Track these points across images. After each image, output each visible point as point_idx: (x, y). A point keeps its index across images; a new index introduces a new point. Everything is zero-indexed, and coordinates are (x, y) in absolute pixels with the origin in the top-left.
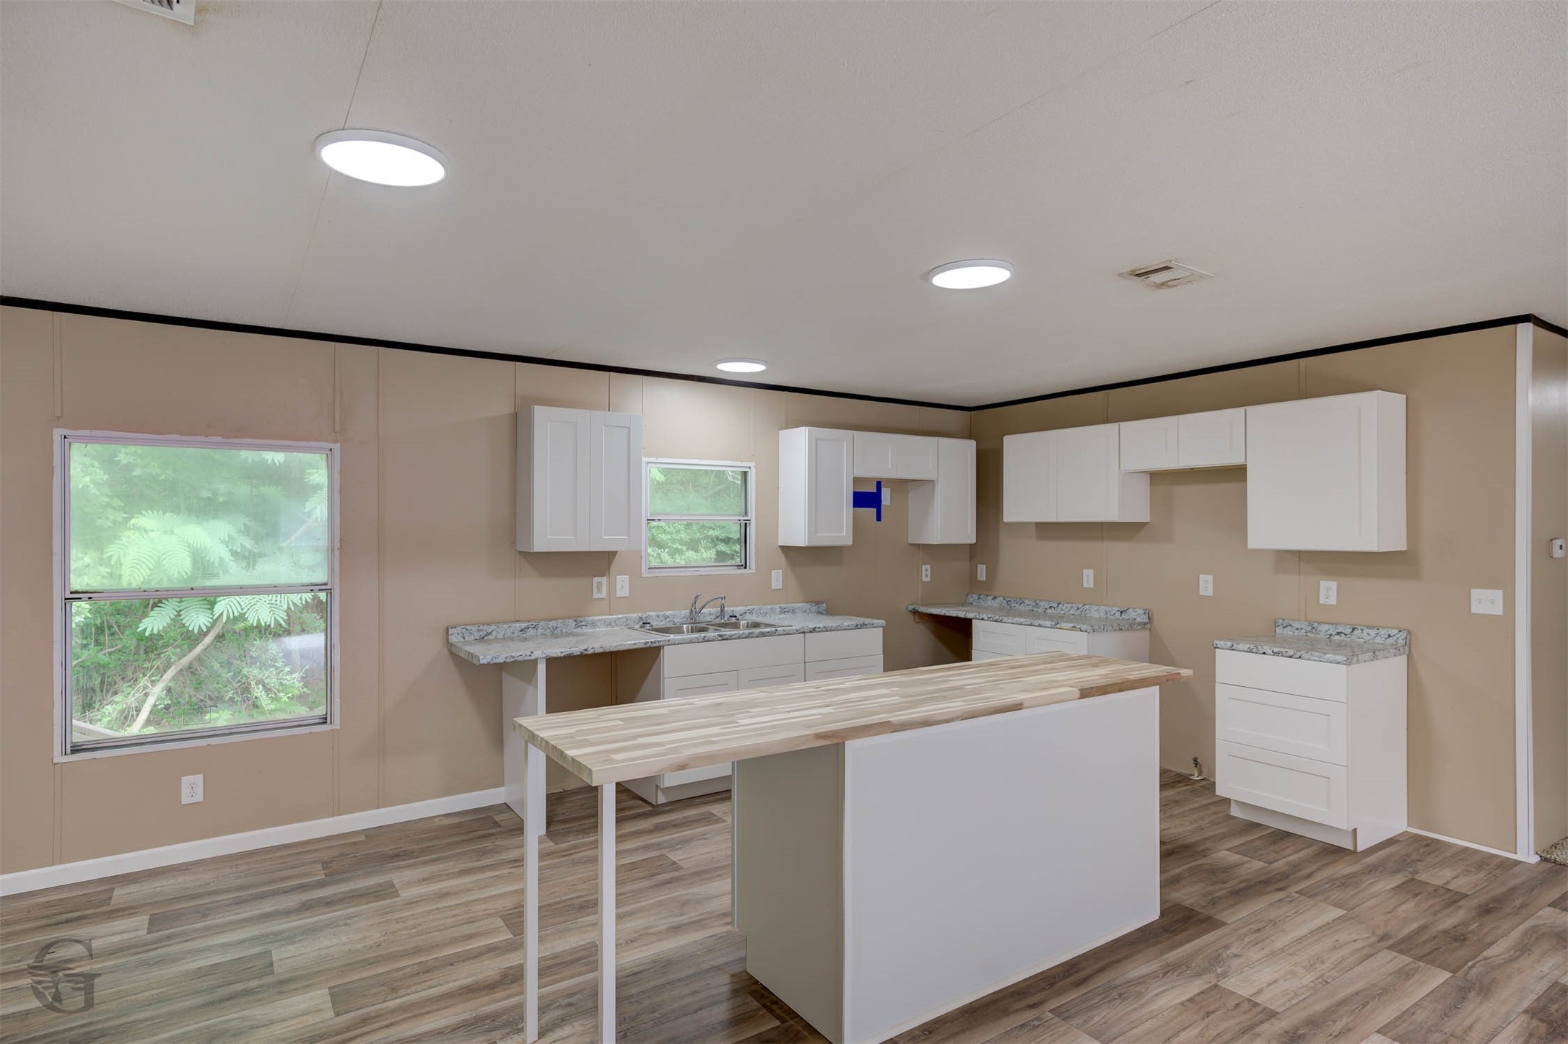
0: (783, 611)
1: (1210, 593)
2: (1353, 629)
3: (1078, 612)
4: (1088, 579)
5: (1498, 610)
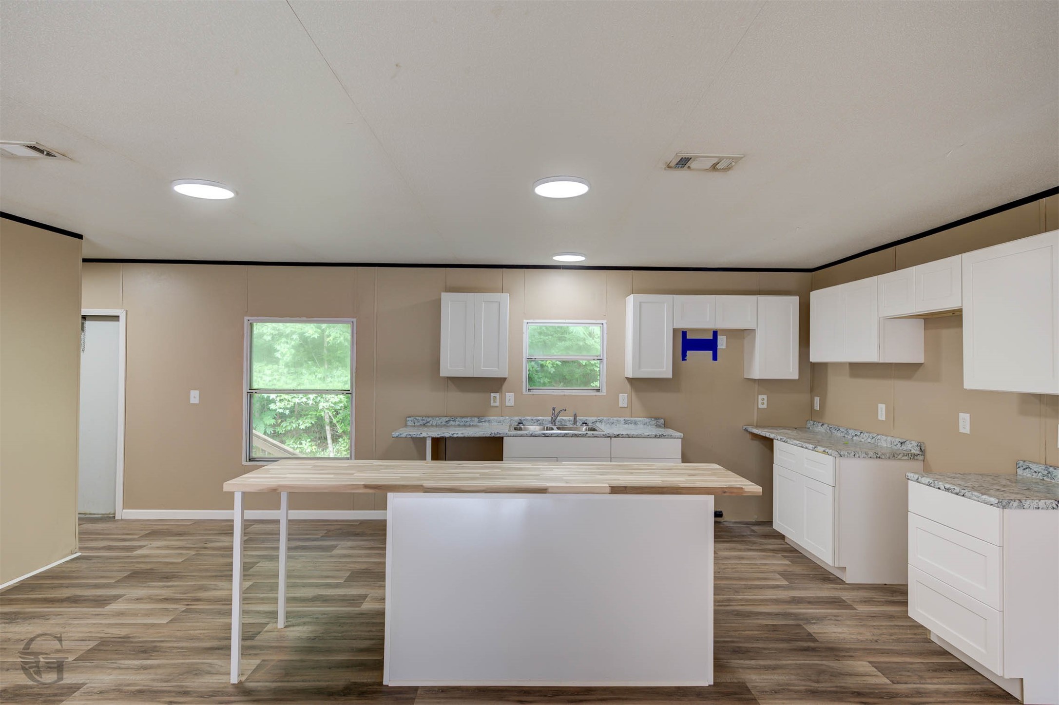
0: (626, 422)
3: (873, 441)
4: (882, 412)
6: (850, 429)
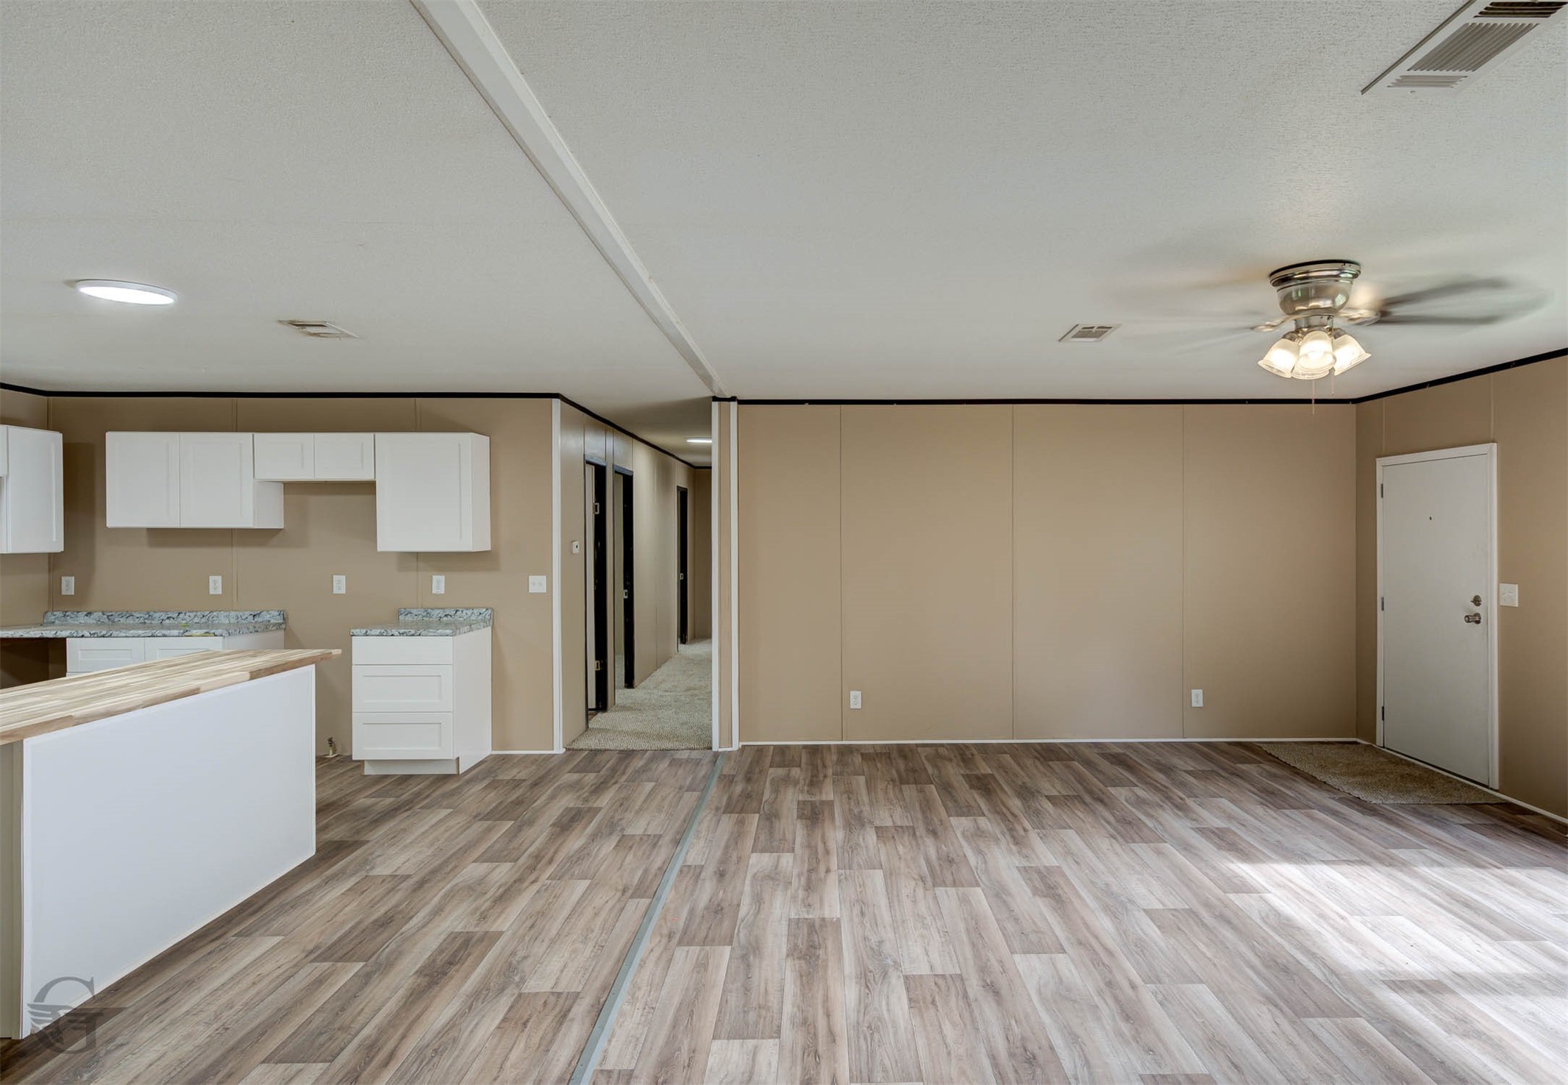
1: (343, 591)
3: (203, 620)
4: (216, 585)
5: (543, 589)
6: (155, 612)
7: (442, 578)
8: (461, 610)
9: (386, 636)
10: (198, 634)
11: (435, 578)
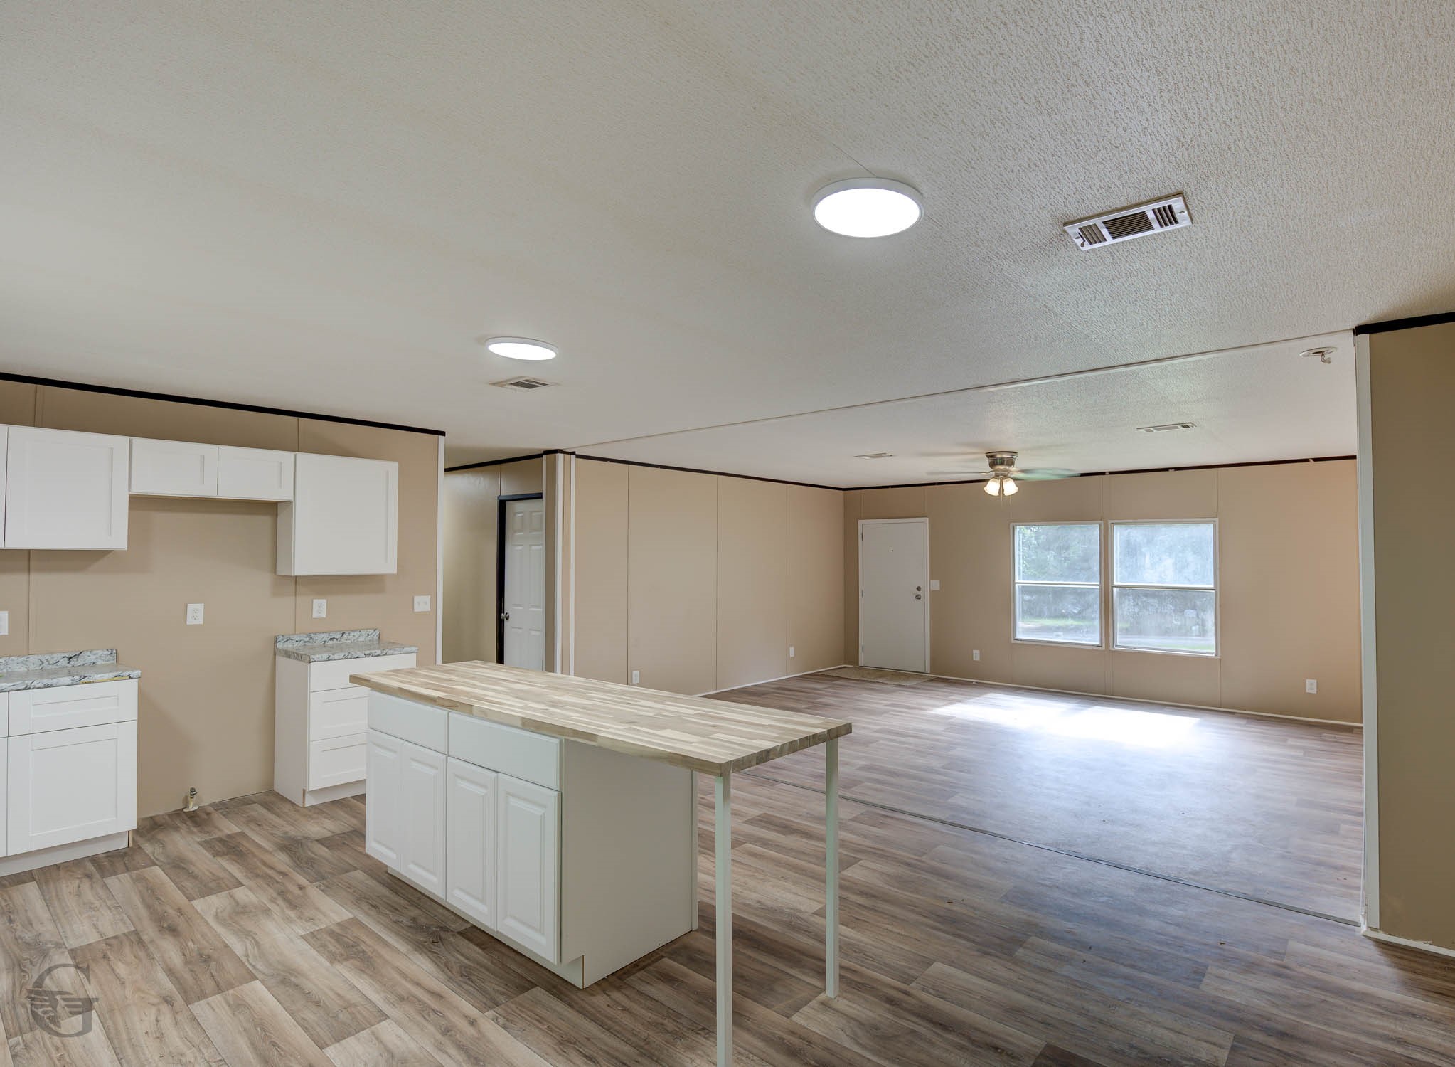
2: (343, 634)
5: (428, 608)
7: (324, 602)
8: (347, 632)
9: (351, 658)
10: (105, 679)
11: (316, 602)
